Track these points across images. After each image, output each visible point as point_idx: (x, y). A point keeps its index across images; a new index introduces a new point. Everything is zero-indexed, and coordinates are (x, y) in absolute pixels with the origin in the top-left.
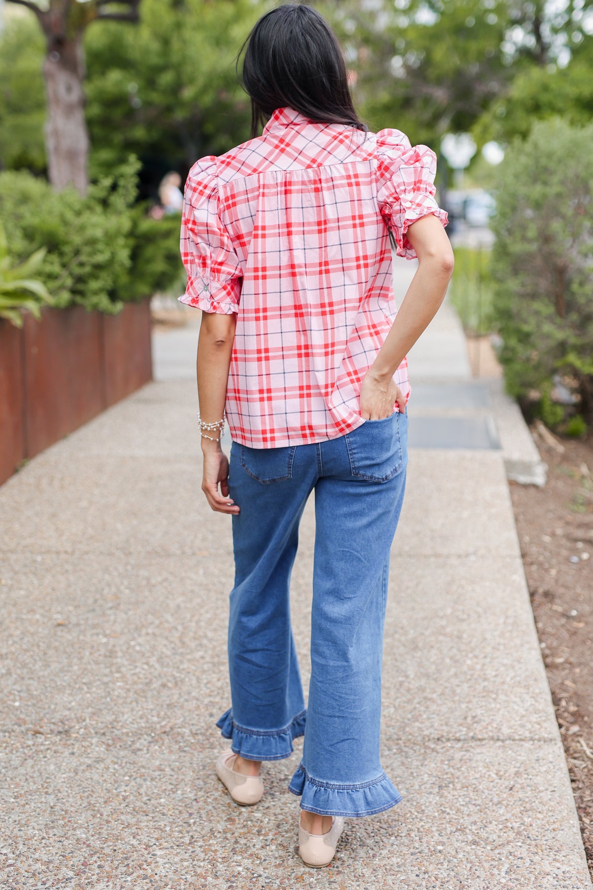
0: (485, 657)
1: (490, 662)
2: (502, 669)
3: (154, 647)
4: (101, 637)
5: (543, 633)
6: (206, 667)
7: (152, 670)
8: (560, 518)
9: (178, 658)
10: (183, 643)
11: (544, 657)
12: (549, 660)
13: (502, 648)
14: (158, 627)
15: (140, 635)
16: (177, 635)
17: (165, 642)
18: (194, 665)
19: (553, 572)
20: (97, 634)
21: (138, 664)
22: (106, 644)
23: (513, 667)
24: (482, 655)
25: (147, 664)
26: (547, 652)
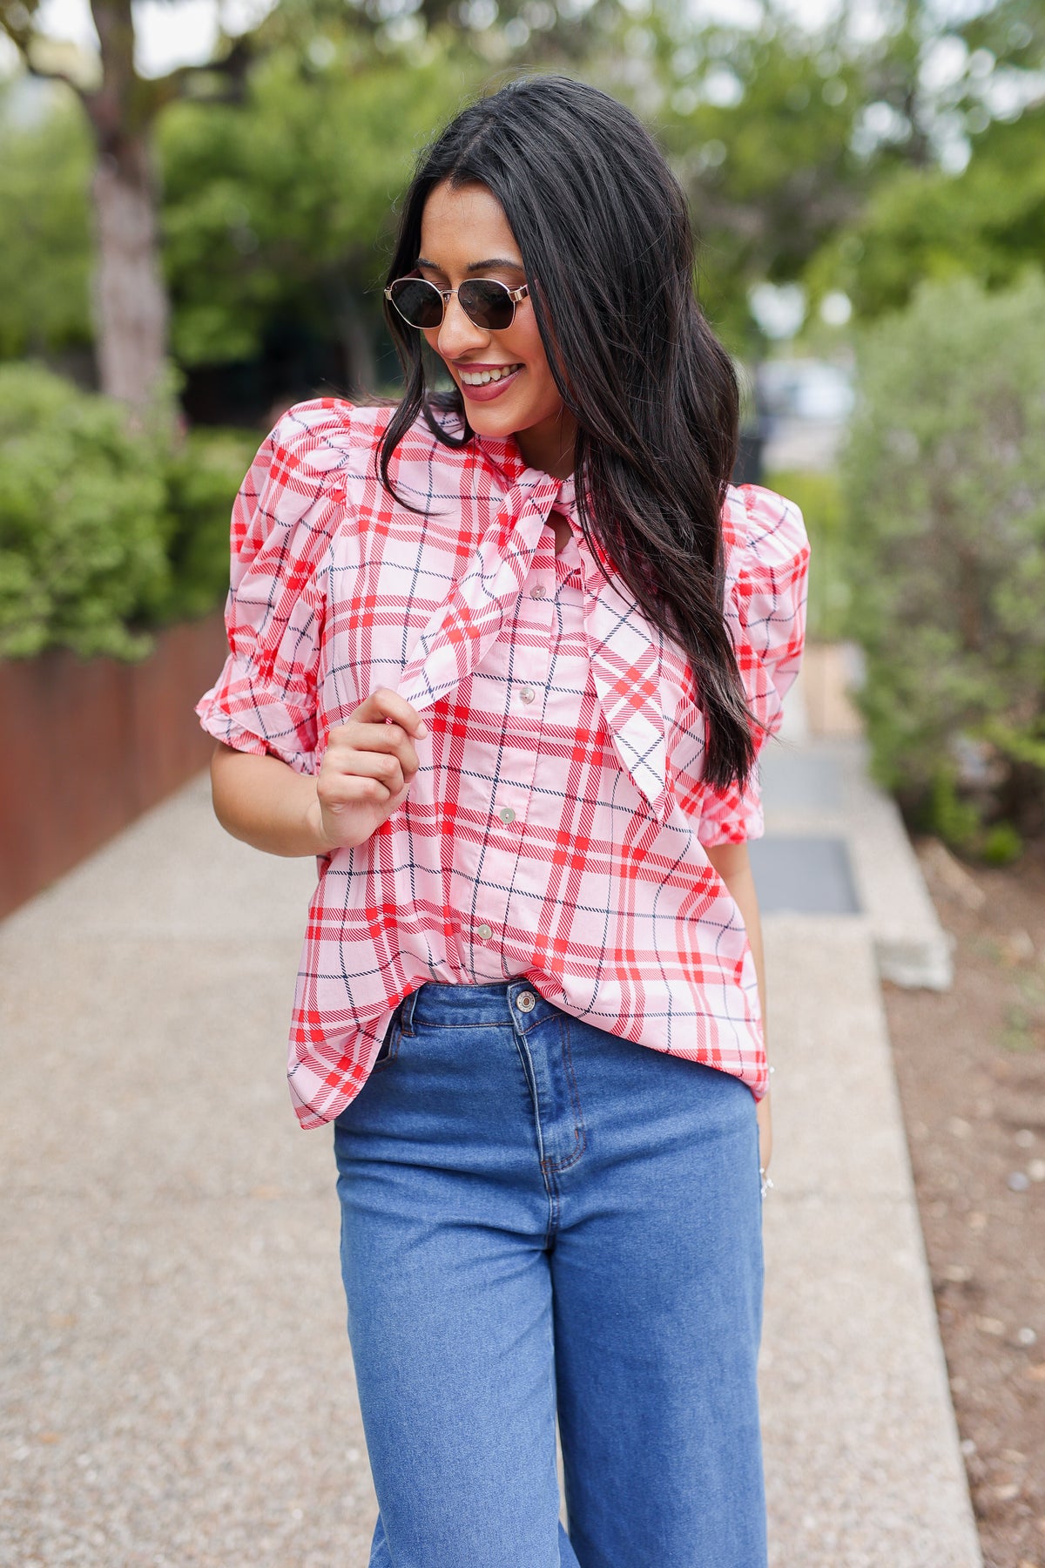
0: (845, 1507)
1: (858, 1524)
2: (884, 1546)
3: (126, 1474)
4: (19, 1441)
5: (968, 1411)
6: (230, 1540)
7: (112, 1548)
8: (983, 1068)
9: (174, 1506)
10: (191, 1458)
11: (974, 1484)
12: (983, 1495)
13: (880, 1475)
14: (145, 1410)
15: (102, 1437)
16: (181, 1434)
17: (154, 1458)
18: (206, 1533)
19: (978, 1221)
20: (11, 1433)
21: (84, 1531)
22: (23, 1465)
23: (907, 1538)
24: (838, 1501)
25: (102, 1528)
26: (979, 1468)
